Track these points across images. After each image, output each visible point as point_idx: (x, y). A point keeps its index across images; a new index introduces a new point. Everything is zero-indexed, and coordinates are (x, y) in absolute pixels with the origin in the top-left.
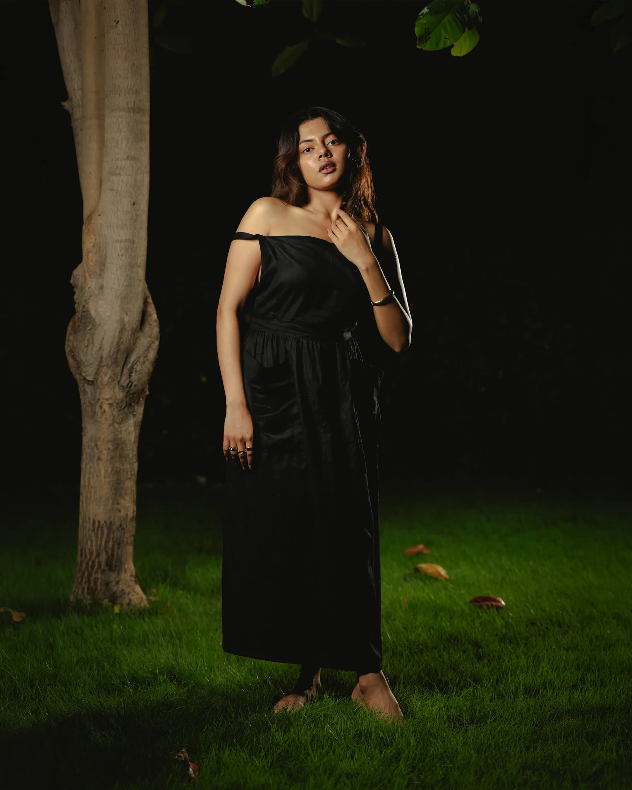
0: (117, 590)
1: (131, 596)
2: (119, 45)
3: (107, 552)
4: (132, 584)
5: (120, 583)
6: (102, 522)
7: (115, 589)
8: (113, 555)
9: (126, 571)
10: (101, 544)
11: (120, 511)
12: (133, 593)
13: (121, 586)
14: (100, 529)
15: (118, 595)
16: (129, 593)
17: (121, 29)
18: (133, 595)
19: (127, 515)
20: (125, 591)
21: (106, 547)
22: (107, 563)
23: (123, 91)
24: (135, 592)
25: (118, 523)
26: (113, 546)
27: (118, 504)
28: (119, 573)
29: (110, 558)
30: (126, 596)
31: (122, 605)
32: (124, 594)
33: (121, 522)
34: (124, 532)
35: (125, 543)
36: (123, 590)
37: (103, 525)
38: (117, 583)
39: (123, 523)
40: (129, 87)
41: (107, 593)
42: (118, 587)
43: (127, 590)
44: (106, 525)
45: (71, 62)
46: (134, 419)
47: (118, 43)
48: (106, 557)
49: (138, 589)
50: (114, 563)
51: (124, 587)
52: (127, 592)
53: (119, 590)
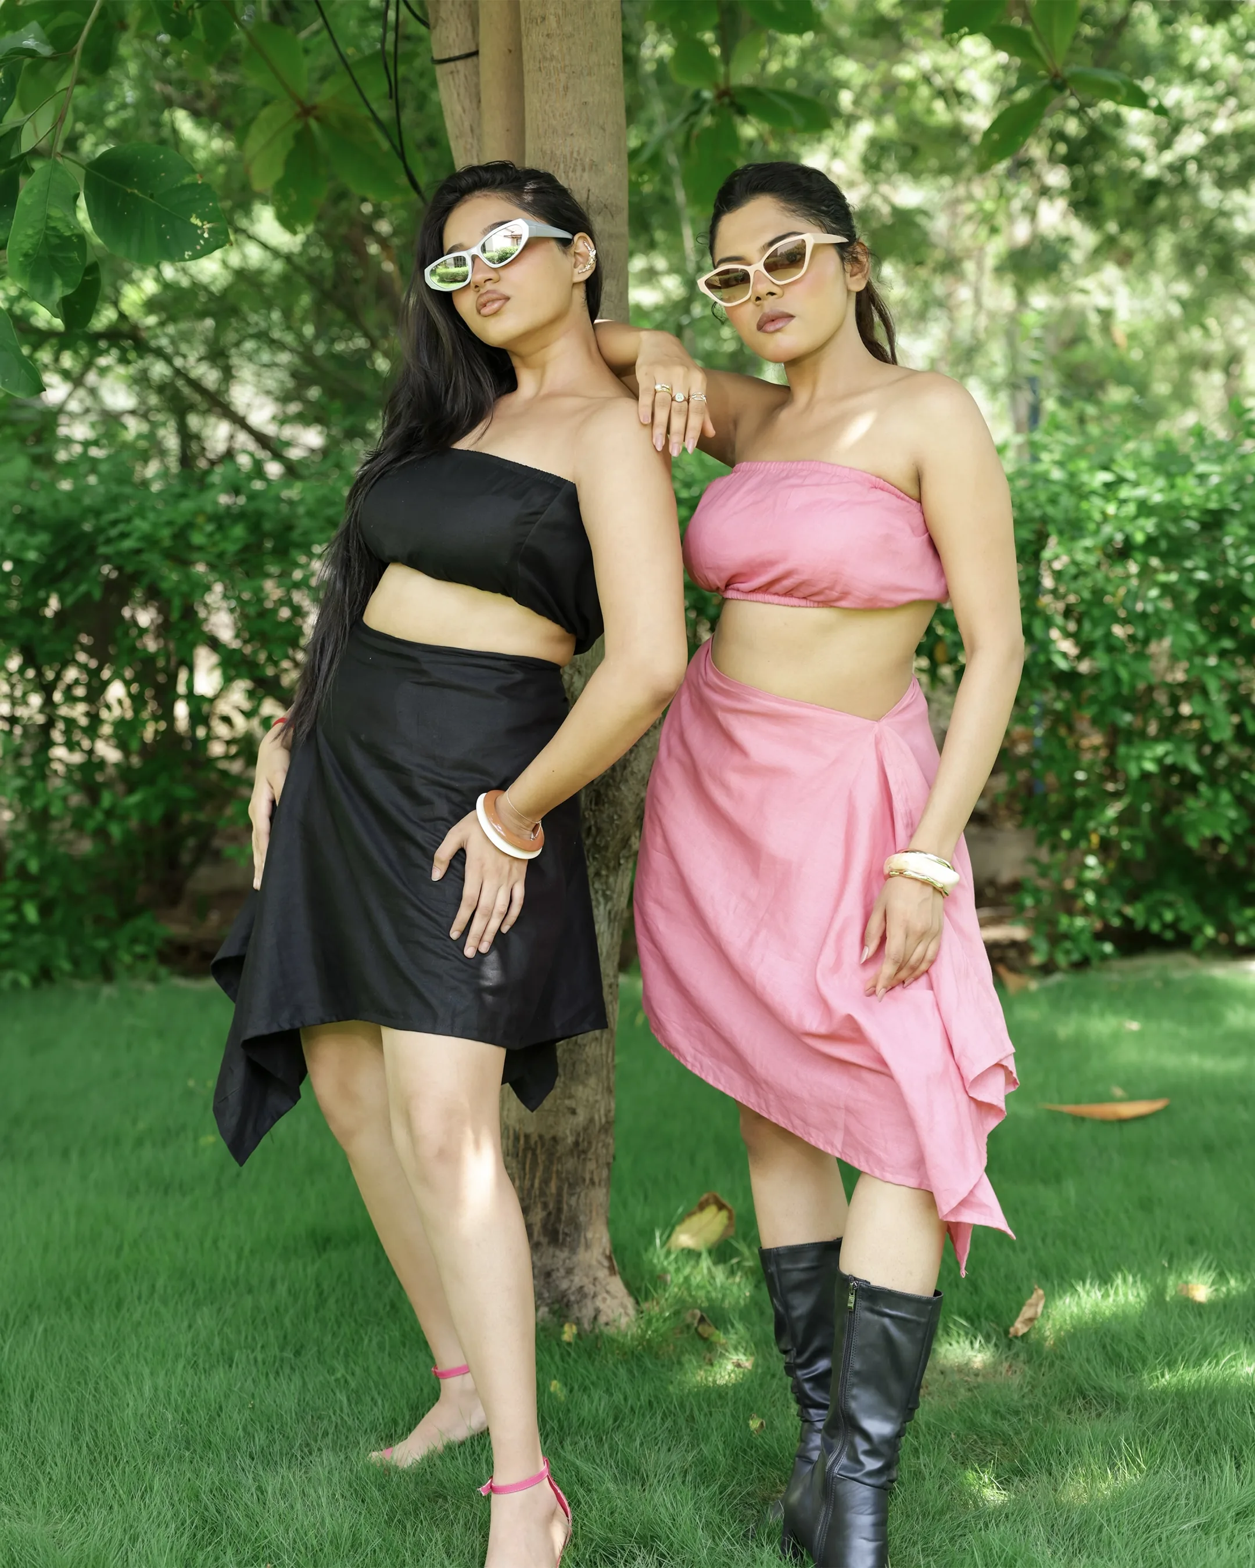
0: (569, 1288)
1: (599, 1303)
2: (552, 60)
3: (545, 1205)
4: (602, 1274)
5: (576, 1271)
6: (534, 1138)
7: (564, 1285)
8: (559, 1210)
9: (588, 1246)
10: (532, 1185)
11: (573, 1112)
12: (605, 1295)
13: (578, 1280)
14: (529, 1155)
15: (572, 1298)
16: (595, 1296)
17: (554, 25)
18: (604, 1300)
19: (591, 1120)
20: (586, 1290)
21: (542, 1193)
22: (544, 1226)
23: (562, 166)
24: (608, 1292)
25: (570, 1140)
26: (560, 1190)
27: (571, 1097)
28: (573, 1251)
29: (553, 1217)
30: (588, 1302)
31: (578, 1322)
32: (585, 1296)
33: (578, 1135)
34: (584, 1160)
35: (587, 1181)
36: (582, 1287)
37: (536, 1143)
38: (569, 1271)
39: (581, 1139)
40: (575, 155)
41: (546, 1295)
42: (572, 1281)
43: (590, 1289)
44: (543, 1146)
45: (464, 111)
46: (606, 904)
47: (548, 56)
48: (544, 1214)
49: (616, 1285)
50: (561, 1228)
51: (586, 1281)
52: (592, 1293)
53: (573, 1289)
